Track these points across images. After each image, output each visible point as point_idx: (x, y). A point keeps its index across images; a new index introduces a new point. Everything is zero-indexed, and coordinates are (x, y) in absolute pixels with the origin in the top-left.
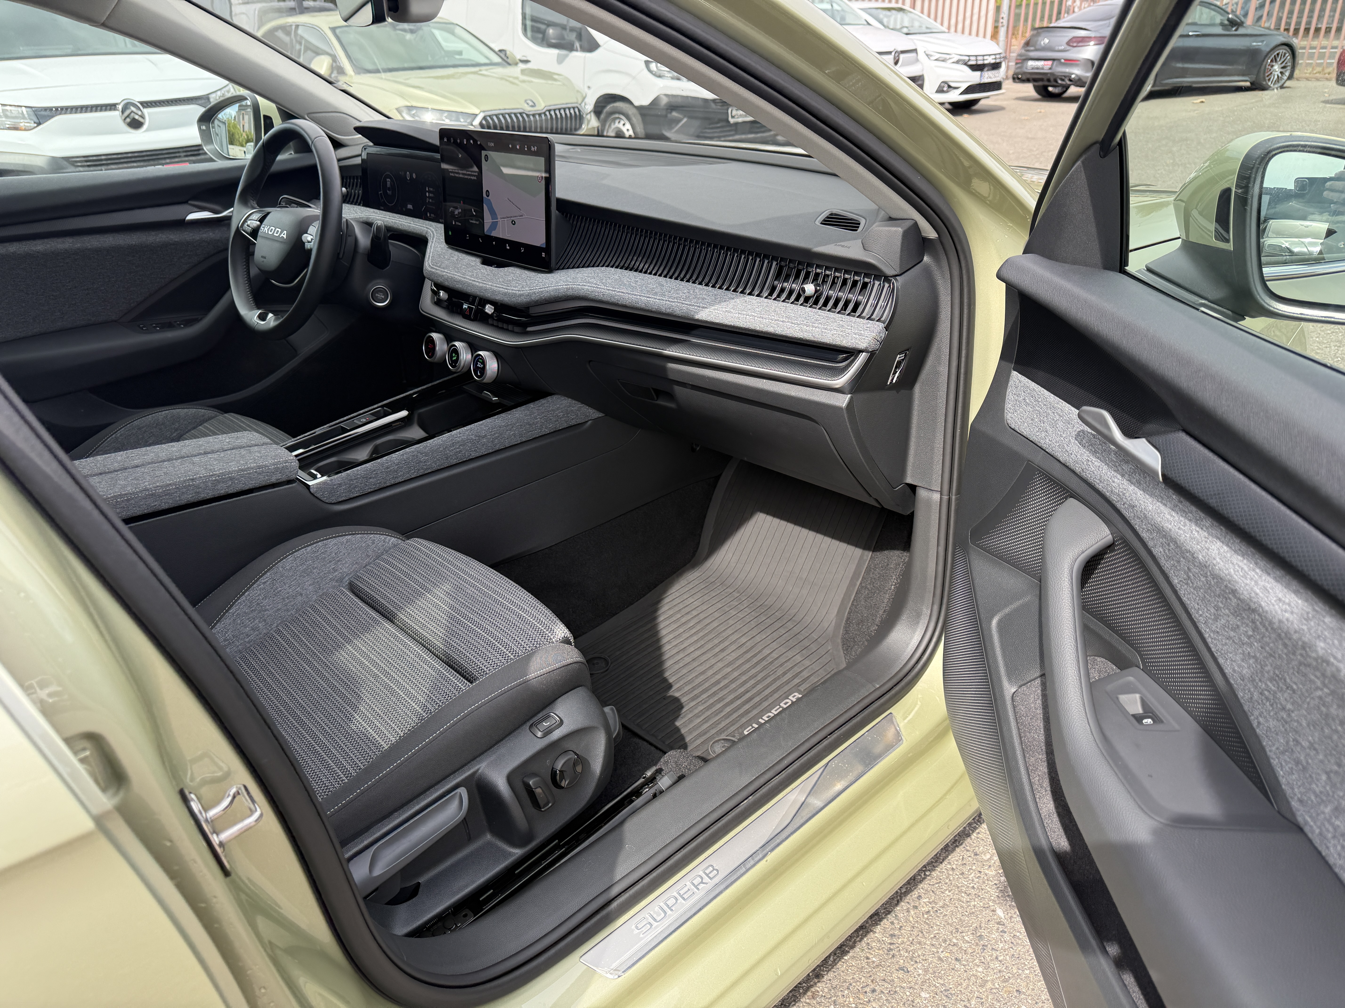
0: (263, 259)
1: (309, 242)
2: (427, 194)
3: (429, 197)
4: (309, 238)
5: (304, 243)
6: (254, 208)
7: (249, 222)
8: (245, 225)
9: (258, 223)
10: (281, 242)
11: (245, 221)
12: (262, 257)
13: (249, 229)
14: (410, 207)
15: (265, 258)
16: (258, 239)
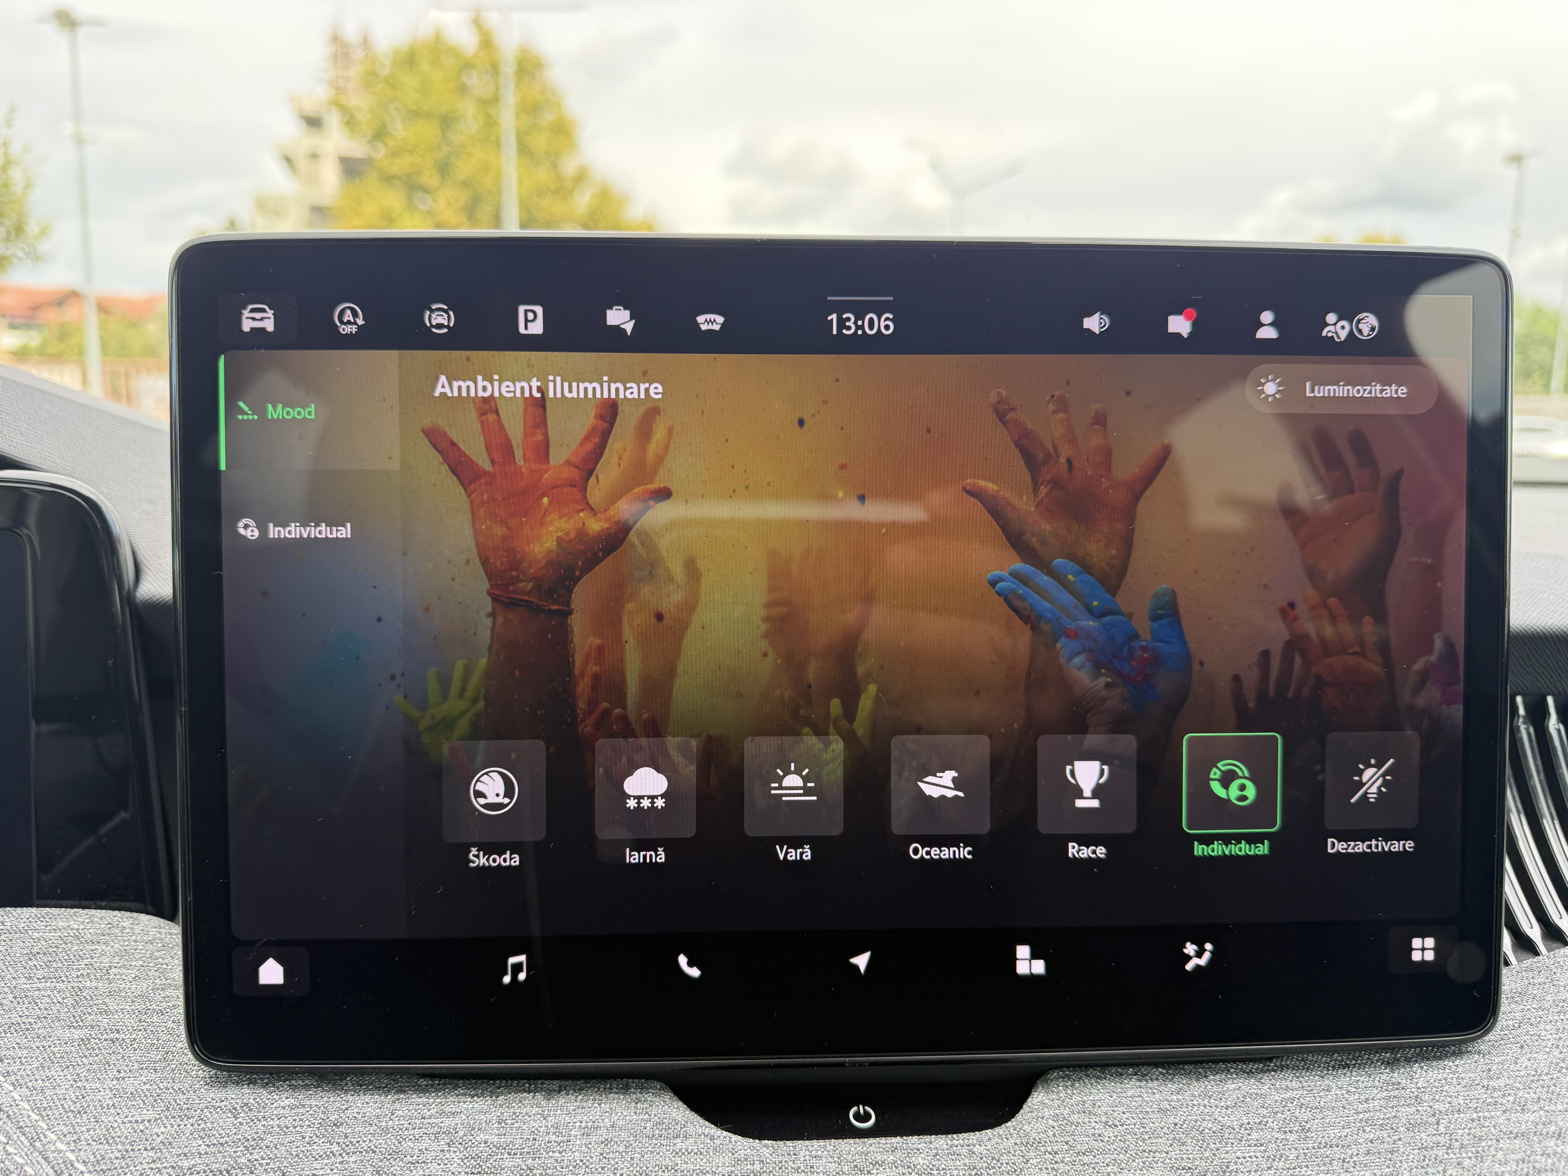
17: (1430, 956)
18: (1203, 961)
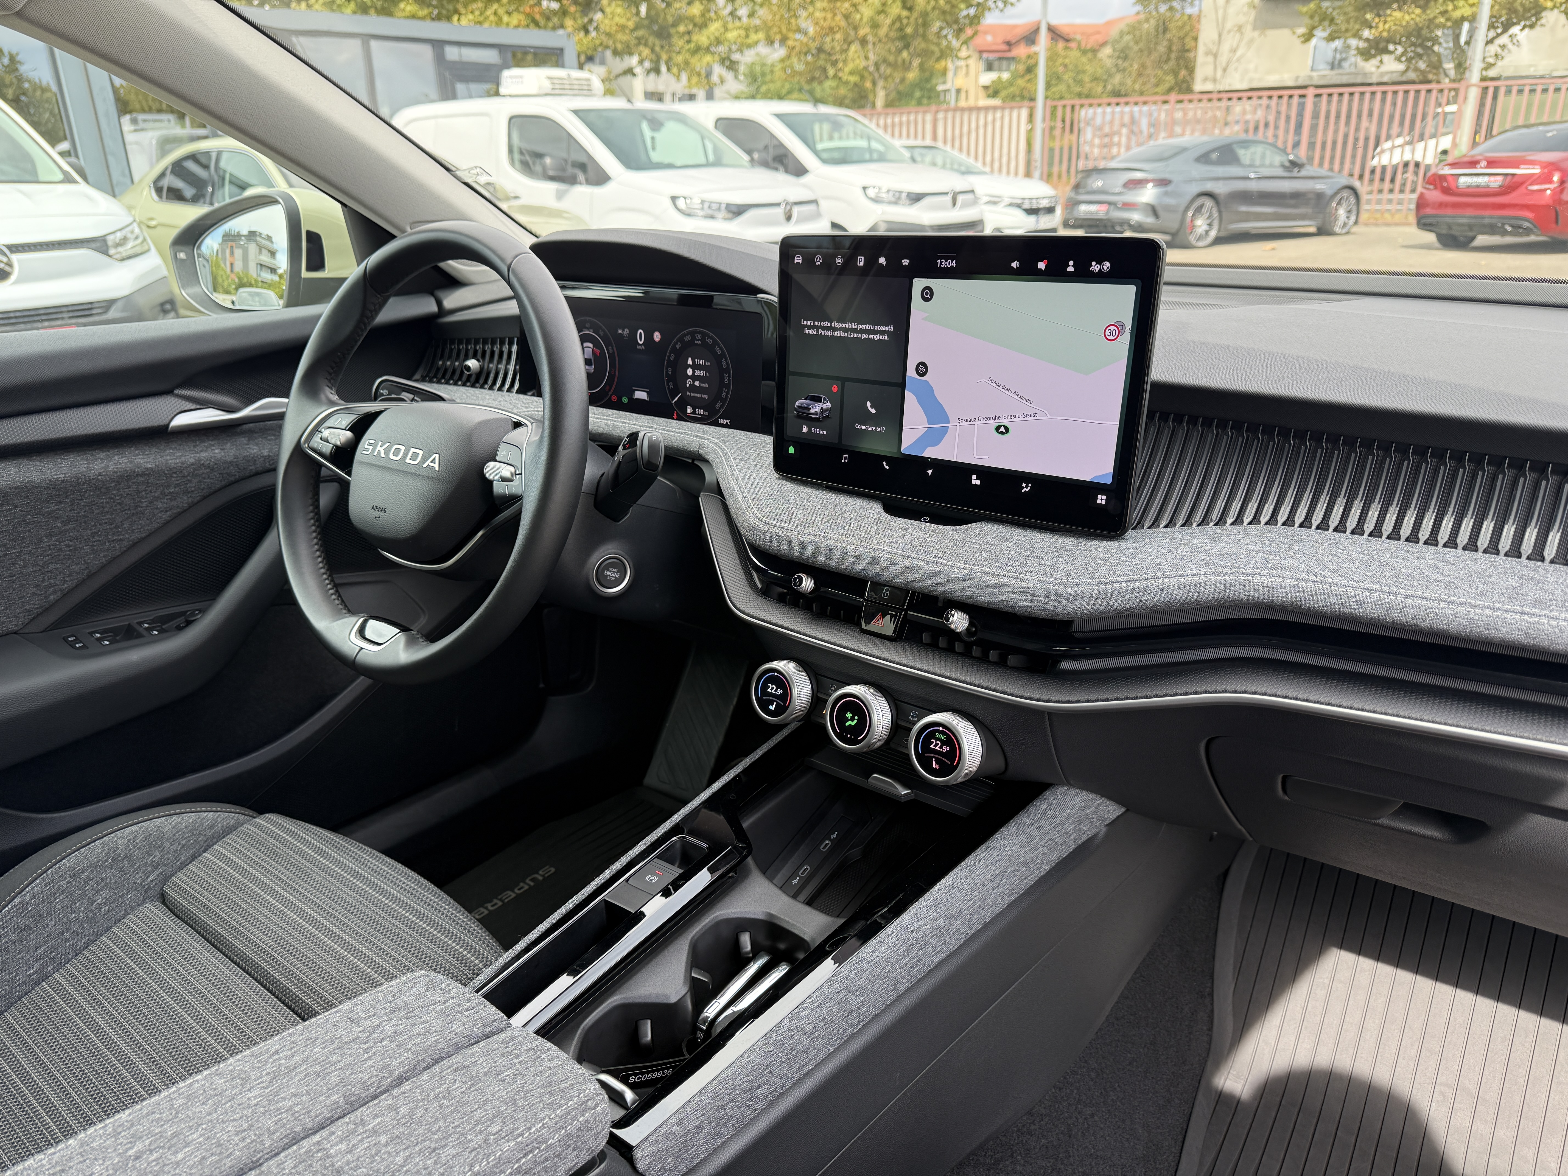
0: (377, 513)
1: (504, 480)
2: (690, 372)
3: (694, 377)
4: (507, 471)
5: (490, 483)
6: (332, 403)
7: (326, 433)
8: (317, 439)
9: (349, 434)
10: (427, 478)
11: (316, 429)
12: (375, 508)
13: (327, 449)
14: (641, 395)
15: (384, 510)
16: (356, 468)
17: (1104, 502)
18: (1027, 490)
